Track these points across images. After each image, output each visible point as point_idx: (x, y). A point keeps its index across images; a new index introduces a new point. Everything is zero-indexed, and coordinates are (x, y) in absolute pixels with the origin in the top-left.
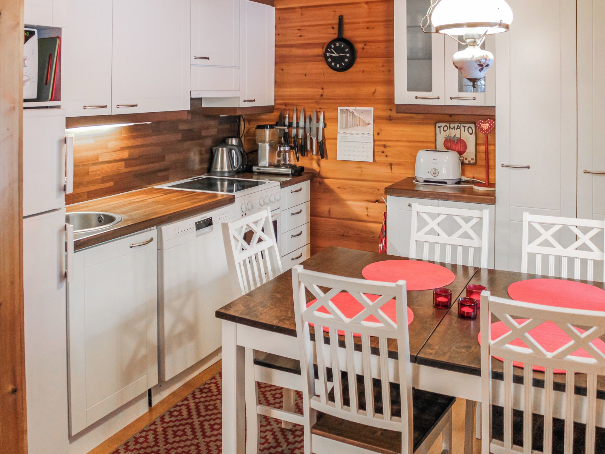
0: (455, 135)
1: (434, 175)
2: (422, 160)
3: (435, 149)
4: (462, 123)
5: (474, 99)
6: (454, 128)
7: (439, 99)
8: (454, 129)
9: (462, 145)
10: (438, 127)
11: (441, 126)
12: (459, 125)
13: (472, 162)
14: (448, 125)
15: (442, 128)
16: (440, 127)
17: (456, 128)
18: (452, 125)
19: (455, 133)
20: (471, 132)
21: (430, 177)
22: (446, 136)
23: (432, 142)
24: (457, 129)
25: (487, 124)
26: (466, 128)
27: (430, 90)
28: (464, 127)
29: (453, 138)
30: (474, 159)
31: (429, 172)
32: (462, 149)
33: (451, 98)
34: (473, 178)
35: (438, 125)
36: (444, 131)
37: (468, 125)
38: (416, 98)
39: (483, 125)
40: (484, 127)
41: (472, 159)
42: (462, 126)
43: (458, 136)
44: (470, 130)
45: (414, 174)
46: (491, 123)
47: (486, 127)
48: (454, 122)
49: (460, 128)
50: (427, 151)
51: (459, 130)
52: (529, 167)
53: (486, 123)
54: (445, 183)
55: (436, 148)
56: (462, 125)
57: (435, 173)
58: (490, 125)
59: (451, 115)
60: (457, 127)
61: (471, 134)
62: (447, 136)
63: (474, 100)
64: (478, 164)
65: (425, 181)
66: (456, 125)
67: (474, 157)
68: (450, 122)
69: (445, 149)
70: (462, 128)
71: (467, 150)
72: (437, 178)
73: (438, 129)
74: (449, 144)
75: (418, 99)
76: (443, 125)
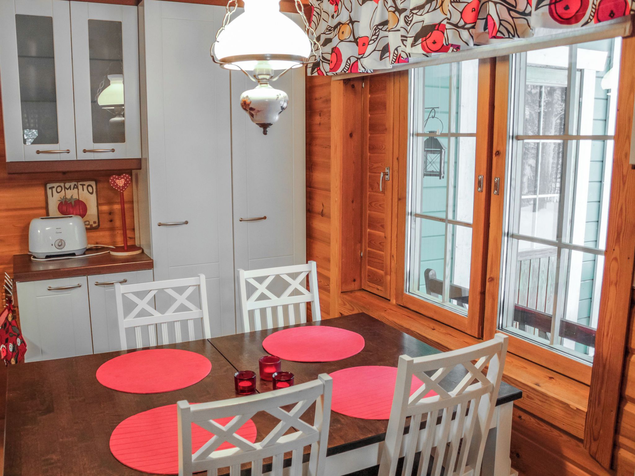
0: (72, 197)
1: (60, 247)
2: (39, 231)
3: (47, 216)
4: (79, 182)
5: (113, 150)
6: (70, 187)
7: (68, 153)
8: (71, 189)
9: (81, 208)
10: (50, 188)
11: (54, 187)
12: (76, 183)
13: (94, 225)
14: (62, 185)
15: (54, 190)
16: (51, 188)
17: (72, 187)
18: (67, 185)
19: (72, 194)
20: (91, 191)
21: (54, 250)
22: (60, 199)
23: (41, 208)
24: (73, 189)
25: (123, 180)
26: (85, 187)
27: (57, 142)
28: (83, 185)
29: (70, 199)
30: (97, 222)
31: (52, 245)
32: (81, 212)
33: (85, 151)
34: (97, 243)
35: (49, 186)
36: (58, 192)
37: (87, 183)
38: (38, 152)
39: (118, 181)
40: (120, 183)
41: (95, 222)
42: (81, 185)
43: (75, 197)
44: (90, 189)
45: (28, 250)
46: (127, 178)
47: (122, 183)
48: (70, 180)
49: (77, 188)
50: (41, 218)
51: (76, 190)
52: (186, 223)
53: (122, 178)
54: (74, 254)
55: (48, 214)
56: (79, 183)
57: (61, 243)
58: (126, 180)
59: (64, 173)
60: (74, 186)
61: (92, 193)
62: (62, 198)
63: (113, 152)
64: (101, 226)
65: (47, 257)
66: (72, 184)
67: (97, 220)
68: (65, 181)
69: (61, 214)
70: (80, 187)
71: (88, 212)
72: (63, 250)
73: (49, 192)
74: (64, 208)
75: (40, 154)
76: (56, 185)
